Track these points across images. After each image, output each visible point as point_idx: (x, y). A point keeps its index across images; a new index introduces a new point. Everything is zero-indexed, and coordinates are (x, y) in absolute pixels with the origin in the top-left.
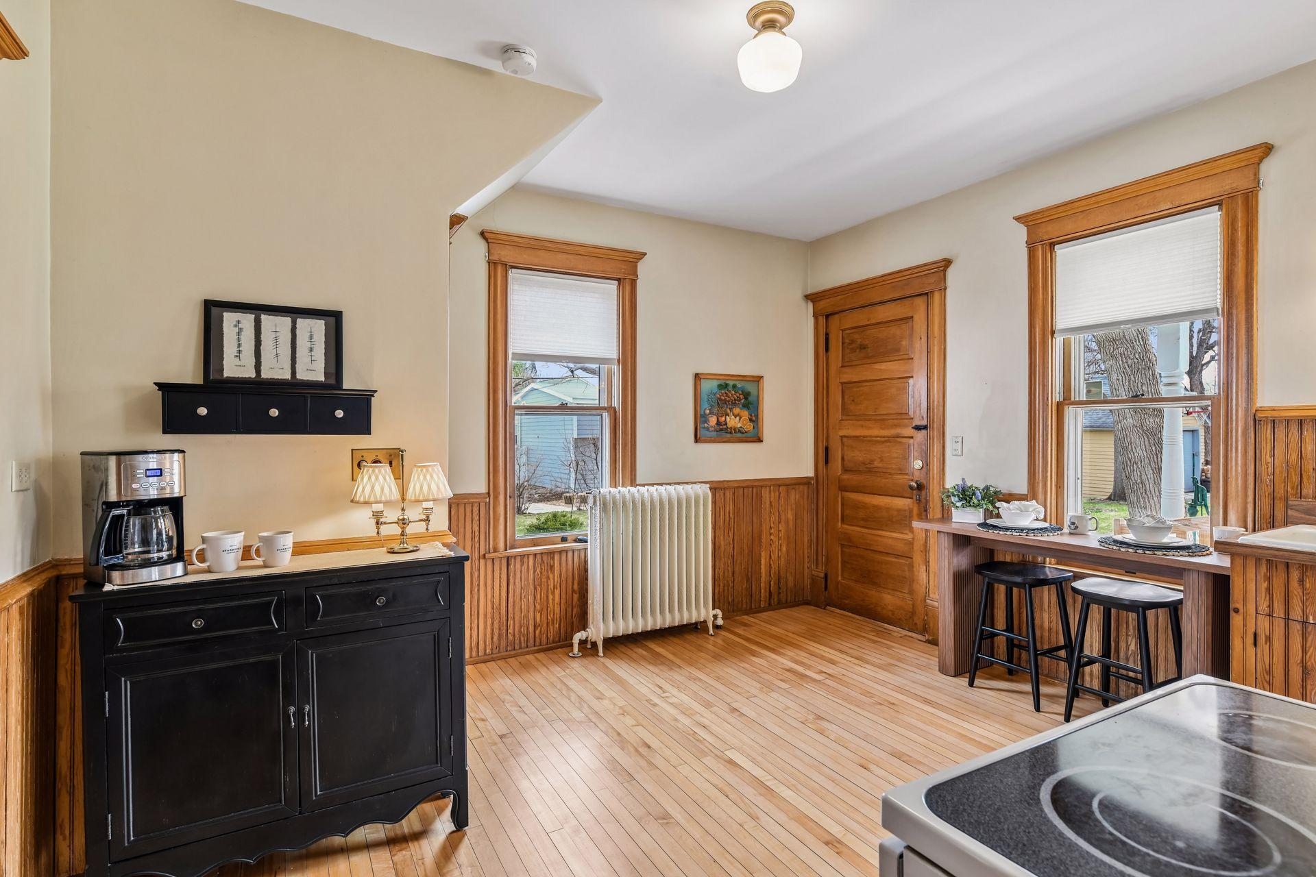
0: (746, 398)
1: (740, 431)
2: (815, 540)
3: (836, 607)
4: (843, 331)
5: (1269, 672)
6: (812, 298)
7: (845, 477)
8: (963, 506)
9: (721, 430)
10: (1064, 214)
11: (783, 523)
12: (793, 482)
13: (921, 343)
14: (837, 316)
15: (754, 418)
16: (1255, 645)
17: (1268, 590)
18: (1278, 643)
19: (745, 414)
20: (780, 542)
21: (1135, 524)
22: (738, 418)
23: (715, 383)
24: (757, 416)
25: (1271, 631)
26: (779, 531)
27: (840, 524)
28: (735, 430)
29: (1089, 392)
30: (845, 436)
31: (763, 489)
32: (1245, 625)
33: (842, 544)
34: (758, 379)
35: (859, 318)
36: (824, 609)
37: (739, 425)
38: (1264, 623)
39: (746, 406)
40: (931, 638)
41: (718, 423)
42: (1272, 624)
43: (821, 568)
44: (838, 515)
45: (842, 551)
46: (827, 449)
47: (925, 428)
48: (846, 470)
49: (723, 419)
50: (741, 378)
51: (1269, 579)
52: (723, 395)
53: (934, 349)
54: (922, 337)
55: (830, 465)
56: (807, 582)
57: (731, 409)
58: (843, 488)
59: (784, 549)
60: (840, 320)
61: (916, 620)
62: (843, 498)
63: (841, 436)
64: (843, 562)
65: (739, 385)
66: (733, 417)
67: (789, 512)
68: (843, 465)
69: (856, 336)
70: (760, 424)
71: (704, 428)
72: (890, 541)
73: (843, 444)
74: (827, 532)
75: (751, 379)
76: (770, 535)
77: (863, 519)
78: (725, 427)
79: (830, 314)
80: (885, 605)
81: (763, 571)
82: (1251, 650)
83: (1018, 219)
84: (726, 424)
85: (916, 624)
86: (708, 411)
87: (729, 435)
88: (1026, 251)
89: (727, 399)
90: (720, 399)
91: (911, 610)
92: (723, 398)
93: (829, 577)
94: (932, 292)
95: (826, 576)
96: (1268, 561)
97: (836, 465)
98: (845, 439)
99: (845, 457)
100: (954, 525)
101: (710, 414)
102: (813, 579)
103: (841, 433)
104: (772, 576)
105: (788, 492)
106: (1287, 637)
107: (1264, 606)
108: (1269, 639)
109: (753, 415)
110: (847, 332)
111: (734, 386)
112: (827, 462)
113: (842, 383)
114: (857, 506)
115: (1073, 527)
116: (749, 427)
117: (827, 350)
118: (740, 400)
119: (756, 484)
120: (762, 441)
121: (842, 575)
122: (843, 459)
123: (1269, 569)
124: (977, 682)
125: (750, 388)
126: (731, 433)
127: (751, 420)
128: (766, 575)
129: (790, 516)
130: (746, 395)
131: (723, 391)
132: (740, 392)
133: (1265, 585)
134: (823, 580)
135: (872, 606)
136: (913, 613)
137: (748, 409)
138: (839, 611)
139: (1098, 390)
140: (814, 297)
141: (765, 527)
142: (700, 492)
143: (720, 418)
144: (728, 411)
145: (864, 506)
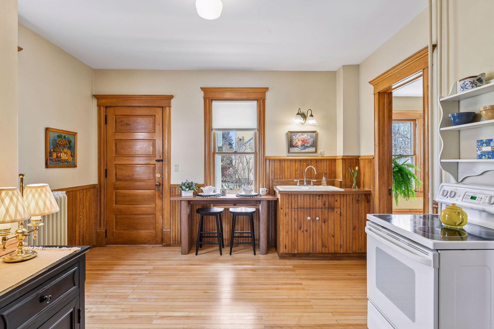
0: (70, 144)
1: (67, 161)
2: (99, 215)
3: (112, 244)
4: (115, 115)
5: (288, 222)
6: (97, 97)
7: (117, 183)
8: (188, 190)
9: (59, 161)
10: (217, 91)
11: (85, 209)
12: (88, 187)
13: (159, 127)
14: (112, 108)
15: (73, 155)
16: (285, 216)
17: (288, 202)
18: (290, 214)
19: (69, 152)
20: (84, 218)
21: (245, 190)
22: (66, 154)
23: (56, 134)
24: (74, 154)
25: (289, 212)
26: (83, 213)
27: (114, 205)
28: (64, 161)
29: (219, 150)
30: (117, 164)
31: (77, 192)
32: (283, 212)
33: (115, 214)
34: (75, 134)
35: (128, 111)
36: (105, 247)
37: (67, 158)
38: (287, 210)
39: (70, 148)
40: (165, 244)
41: (57, 157)
42: (289, 210)
43: (103, 228)
44: (113, 201)
45: (115, 217)
46: (106, 170)
47: (162, 161)
48: (117, 180)
49: (59, 154)
50: (68, 133)
51: (288, 199)
52: (59, 141)
53: (165, 129)
54: (160, 124)
55: (108, 177)
56: (94, 236)
57: (63, 149)
58: (116, 188)
59: (85, 222)
60: (114, 110)
61: (157, 239)
62: (116, 193)
63: (115, 164)
64: (116, 223)
65: (67, 137)
66: (64, 154)
67: (87, 202)
68: (116, 177)
69: (123, 119)
70: (75, 157)
71: (50, 159)
72: (144, 209)
73: (116, 168)
74: (106, 210)
75: (72, 134)
76: (80, 215)
77: (128, 201)
78: (60, 159)
79: (108, 107)
80: (142, 236)
81: (77, 235)
82: (285, 217)
83: (202, 88)
84: (61, 157)
85: (157, 240)
86: (52, 150)
87: (62, 164)
88: (203, 100)
89: (62, 144)
90: (58, 143)
91: (155, 235)
92: (59, 143)
93: (107, 231)
94: (165, 107)
95: (106, 230)
96: (288, 194)
97: (112, 178)
98: (117, 166)
99: (117, 174)
100: (183, 197)
101: (53, 151)
102: (98, 234)
103: (115, 163)
104: (81, 237)
105: (86, 192)
106: (291, 212)
107: (287, 207)
108: (288, 214)
109: (72, 153)
110: (118, 116)
111: (65, 137)
112: (106, 176)
113: (115, 140)
114: (124, 196)
115: (223, 193)
116: (71, 159)
117: (106, 123)
118: (67, 145)
119: (74, 189)
120: (76, 167)
121: (116, 228)
122: (116, 175)
123: (288, 196)
124: (199, 252)
125: (71, 138)
126: (63, 162)
127: (71, 156)
128: (78, 237)
129: (87, 205)
130: (70, 142)
131: (59, 139)
132: (67, 140)
133: (287, 201)
134: (105, 233)
135: (134, 239)
136: (156, 236)
137: (70, 149)
138: (114, 246)
139: (221, 149)
140: (97, 96)
141: (78, 212)
142: (61, 196)
143: (58, 154)
144: (62, 150)
145: (129, 195)
